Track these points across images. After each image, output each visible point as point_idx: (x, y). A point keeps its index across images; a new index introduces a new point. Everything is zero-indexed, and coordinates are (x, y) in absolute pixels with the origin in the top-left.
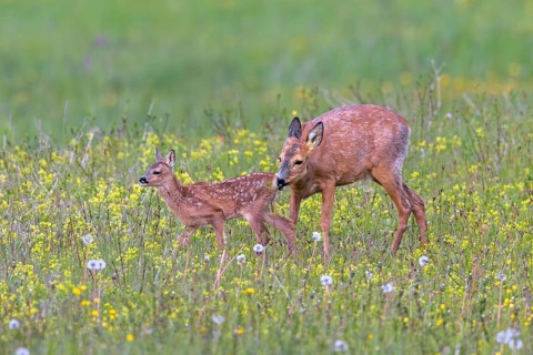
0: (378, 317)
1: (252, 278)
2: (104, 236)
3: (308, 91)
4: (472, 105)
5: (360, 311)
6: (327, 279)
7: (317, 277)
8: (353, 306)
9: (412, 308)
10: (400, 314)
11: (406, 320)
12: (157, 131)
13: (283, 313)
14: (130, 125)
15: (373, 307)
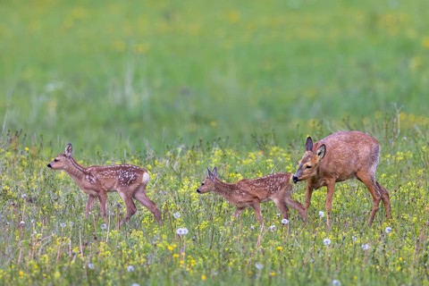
0: (360, 265)
1: (281, 240)
2: (187, 213)
3: (317, 123)
4: (420, 132)
5: (348, 262)
6: (328, 241)
7: (322, 240)
8: (344, 258)
9: (381, 260)
10: (374, 263)
11: (378, 267)
12: (221, 147)
13: (300, 263)
14: (204, 143)
15: (357, 259)
